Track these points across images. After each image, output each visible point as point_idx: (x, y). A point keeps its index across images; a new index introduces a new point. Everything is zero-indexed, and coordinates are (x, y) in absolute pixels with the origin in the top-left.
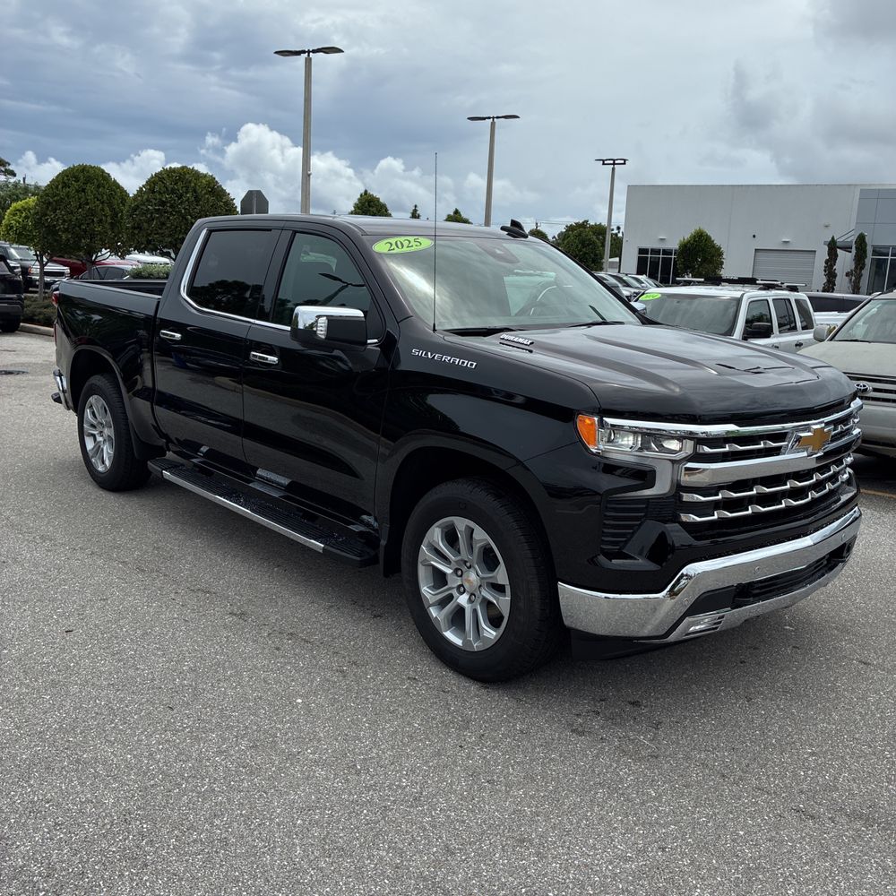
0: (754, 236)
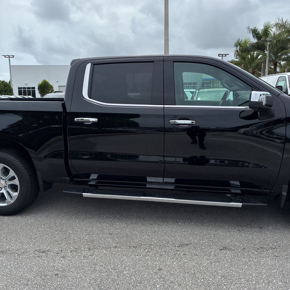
0: (57, 82)
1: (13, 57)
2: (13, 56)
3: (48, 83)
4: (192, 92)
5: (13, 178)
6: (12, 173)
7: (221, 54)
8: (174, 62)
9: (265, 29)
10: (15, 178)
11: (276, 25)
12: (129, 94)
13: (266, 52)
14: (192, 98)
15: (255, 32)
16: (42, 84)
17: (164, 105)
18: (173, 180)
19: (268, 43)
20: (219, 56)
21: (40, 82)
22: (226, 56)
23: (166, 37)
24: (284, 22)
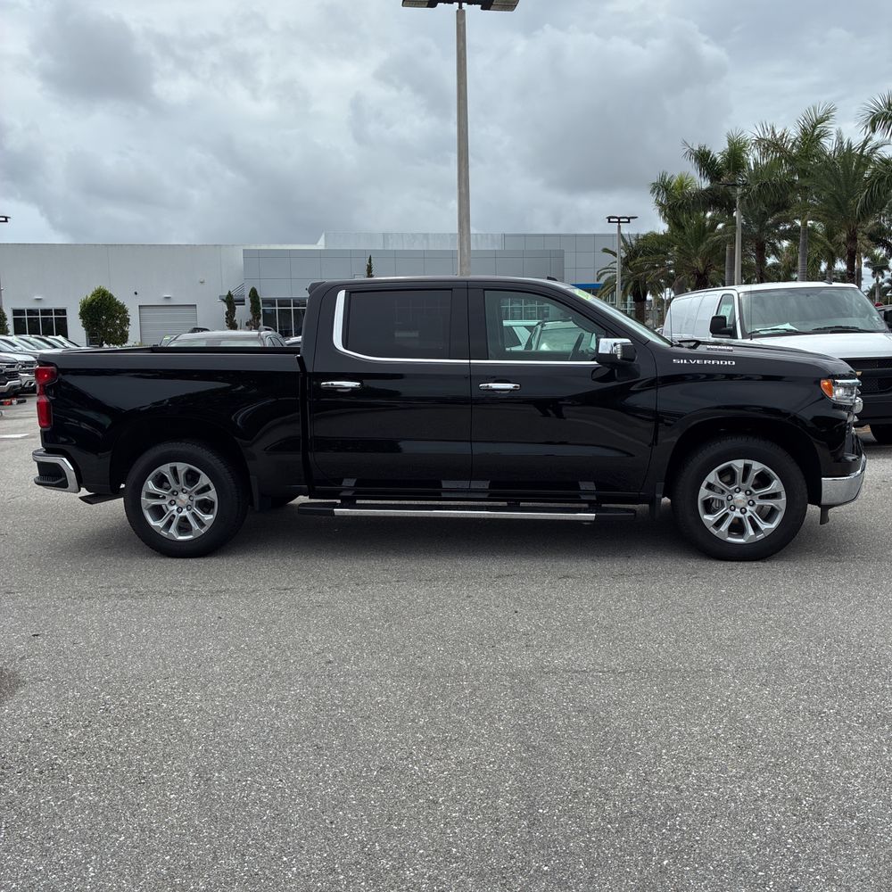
0: (136, 293)
1: (6, 221)
2: (6, 218)
3: (111, 297)
4: (529, 328)
5: (206, 489)
6: (204, 480)
7: (616, 218)
8: (485, 290)
9: (731, 149)
10: (210, 489)
11: (760, 141)
12: (398, 334)
13: (734, 214)
14: (529, 344)
15: (703, 159)
16: (94, 300)
17: (470, 359)
18: (485, 485)
19: (739, 191)
20: (609, 222)
21: (87, 293)
22: (629, 222)
23: (463, 189)
24: (778, 136)
